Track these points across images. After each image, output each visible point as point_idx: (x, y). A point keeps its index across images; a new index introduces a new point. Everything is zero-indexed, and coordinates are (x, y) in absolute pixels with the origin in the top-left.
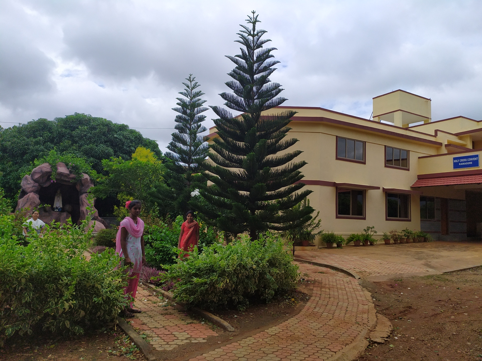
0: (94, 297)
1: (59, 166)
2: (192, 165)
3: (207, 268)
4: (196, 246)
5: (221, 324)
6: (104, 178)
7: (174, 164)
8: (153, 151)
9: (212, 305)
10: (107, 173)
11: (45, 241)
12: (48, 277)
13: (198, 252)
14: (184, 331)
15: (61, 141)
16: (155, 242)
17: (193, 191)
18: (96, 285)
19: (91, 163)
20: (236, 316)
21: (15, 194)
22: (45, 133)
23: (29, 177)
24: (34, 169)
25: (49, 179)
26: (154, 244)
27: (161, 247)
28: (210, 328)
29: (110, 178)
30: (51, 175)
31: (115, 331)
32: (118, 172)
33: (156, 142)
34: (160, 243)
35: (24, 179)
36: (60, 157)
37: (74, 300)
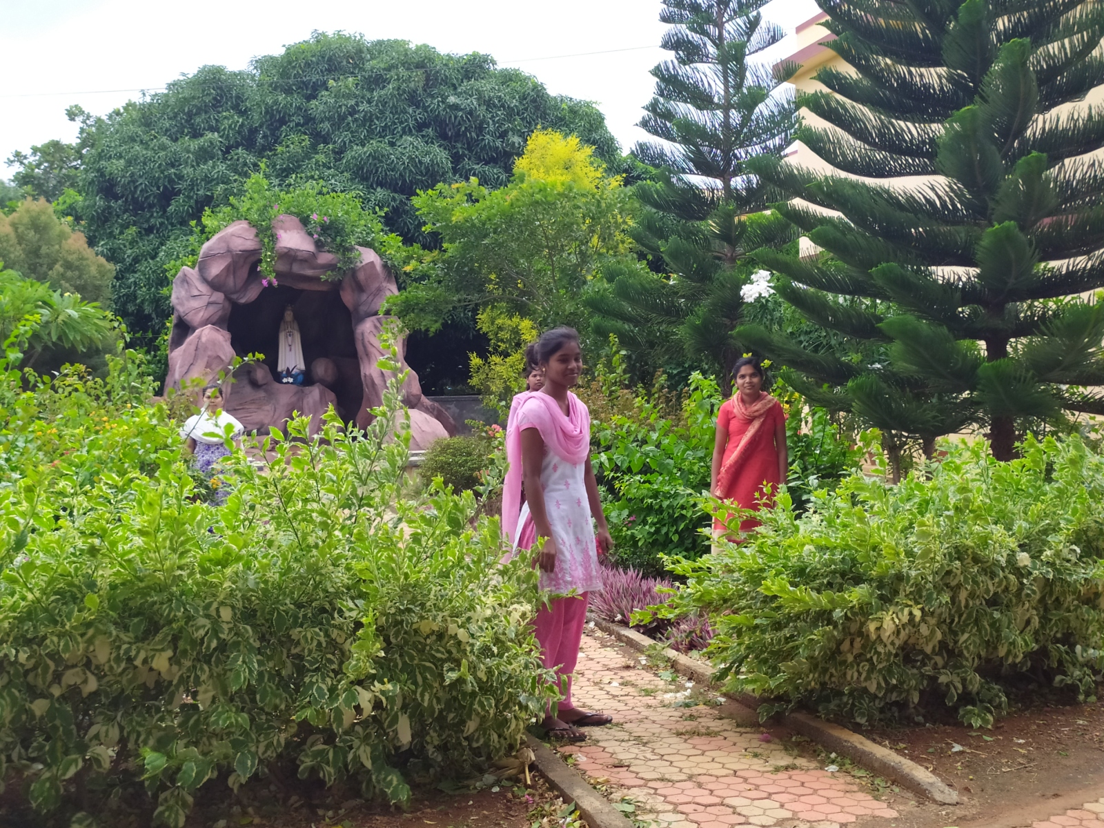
0: (448, 671)
1: (282, 228)
2: (738, 182)
3: (833, 567)
4: (782, 487)
5: (902, 776)
6: (428, 257)
7: (668, 182)
8: (588, 141)
9: (861, 704)
10: (433, 242)
11: (276, 486)
12: (299, 606)
13: (794, 510)
14: (765, 795)
15: (277, 141)
16: (626, 477)
17: (748, 280)
18: (452, 628)
19: (381, 208)
20: (957, 748)
21: (157, 334)
22: (225, 118)
23: (193, 273)
24: (206, 245)
25: (254, 274)
26: (624, 485)
27: (651, 494)
28: (862, 789)
29: (446, 256)
30: (260, 261)
31: (527, 787)
32: (472, 232)
33: (594, 105)
34: (644, 482)
35: (178, 282)
36: (282, 194)
37: (386, 680)
